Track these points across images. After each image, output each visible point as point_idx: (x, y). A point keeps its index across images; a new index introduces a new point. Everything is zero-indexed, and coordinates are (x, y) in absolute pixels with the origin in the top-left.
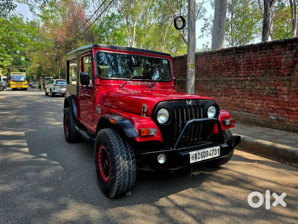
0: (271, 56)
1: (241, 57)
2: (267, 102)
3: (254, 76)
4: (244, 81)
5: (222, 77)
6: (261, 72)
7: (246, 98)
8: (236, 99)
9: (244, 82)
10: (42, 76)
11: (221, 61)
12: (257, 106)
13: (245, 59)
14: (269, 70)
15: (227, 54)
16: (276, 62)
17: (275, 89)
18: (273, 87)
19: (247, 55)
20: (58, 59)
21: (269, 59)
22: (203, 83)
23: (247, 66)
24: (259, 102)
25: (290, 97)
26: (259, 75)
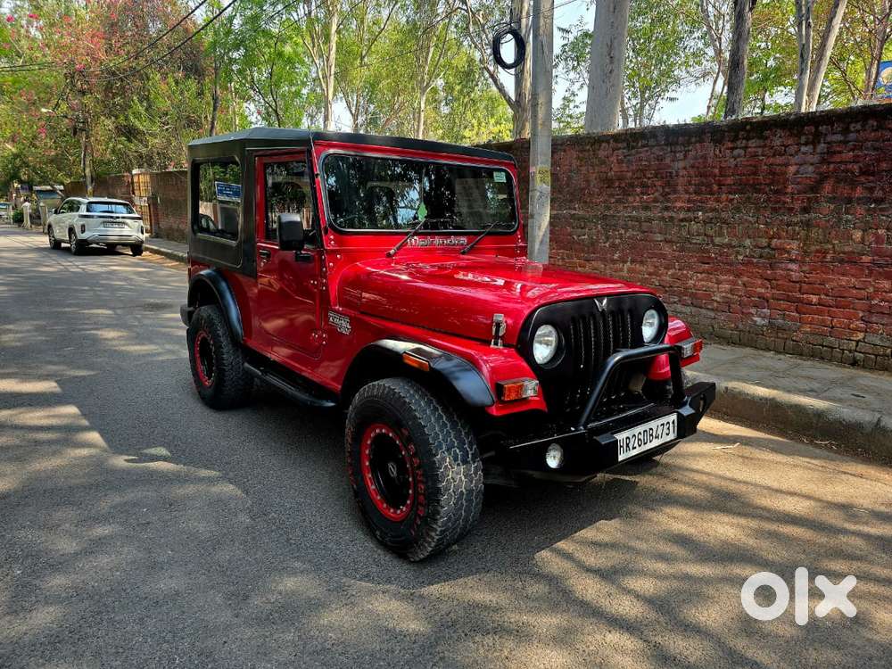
0: (761, 158)
1: (679, 155)
2: (745, 279)
3: (712, 210)
4: (687, 221)
5: (624, 207)
6: (732, 200)
7: (691, 268)
8: (662, 270)
9: (687, 224)
10: (21, 182)
11: (624, 165)
12: (721, 288)
13: (692, 162)
14: (755, 195)
15: (640, 145)
16: (773, 173)
17: (769, 246)
18: (764, 242)
19: (695, 151)
20: (82, 130)
21: (755, 166)
22: (570, 225)
23: (695, 180)
24: (725, 280)
25: (806, 268)
26: (726, 206)
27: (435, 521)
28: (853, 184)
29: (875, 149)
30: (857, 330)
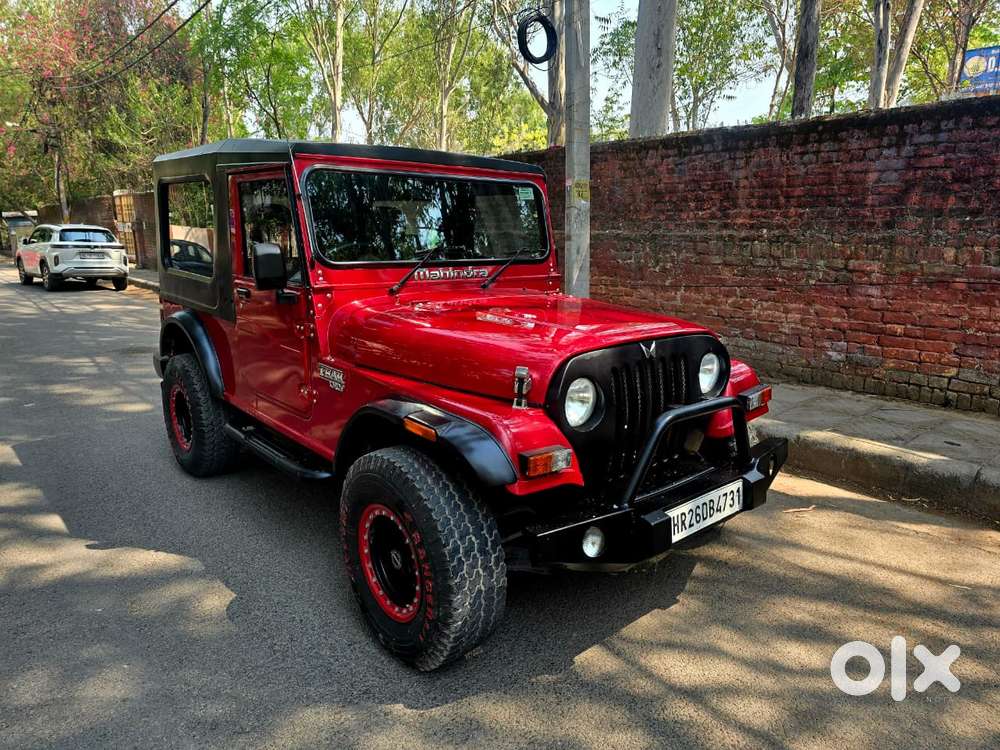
0: (836, 164)
1: (740, 163)
2: (818, 307)
3: (779, 227)
4: (749, 240)
5: (676, 225)
6: (801, 216)
7: (754, 295)
8: (721, 298)
9: (749, 243)
11: (675, 175)
12: (790, 319)
13: (754, 170)
14: (829, 208)
15: (693, 151)
16: (850, 182)
17: (846, 268)
18: (839, 263)
19: (759, 157)
20: (55, 146)
21: (829, 174)
22: (614, 247)
23: (758, 192)
24: (794, 309)
25: (889, 293)
26: (795, 224)
27: (447, 626)
28: (945, 192)
29: (971, 151)
30: (950, 365)
